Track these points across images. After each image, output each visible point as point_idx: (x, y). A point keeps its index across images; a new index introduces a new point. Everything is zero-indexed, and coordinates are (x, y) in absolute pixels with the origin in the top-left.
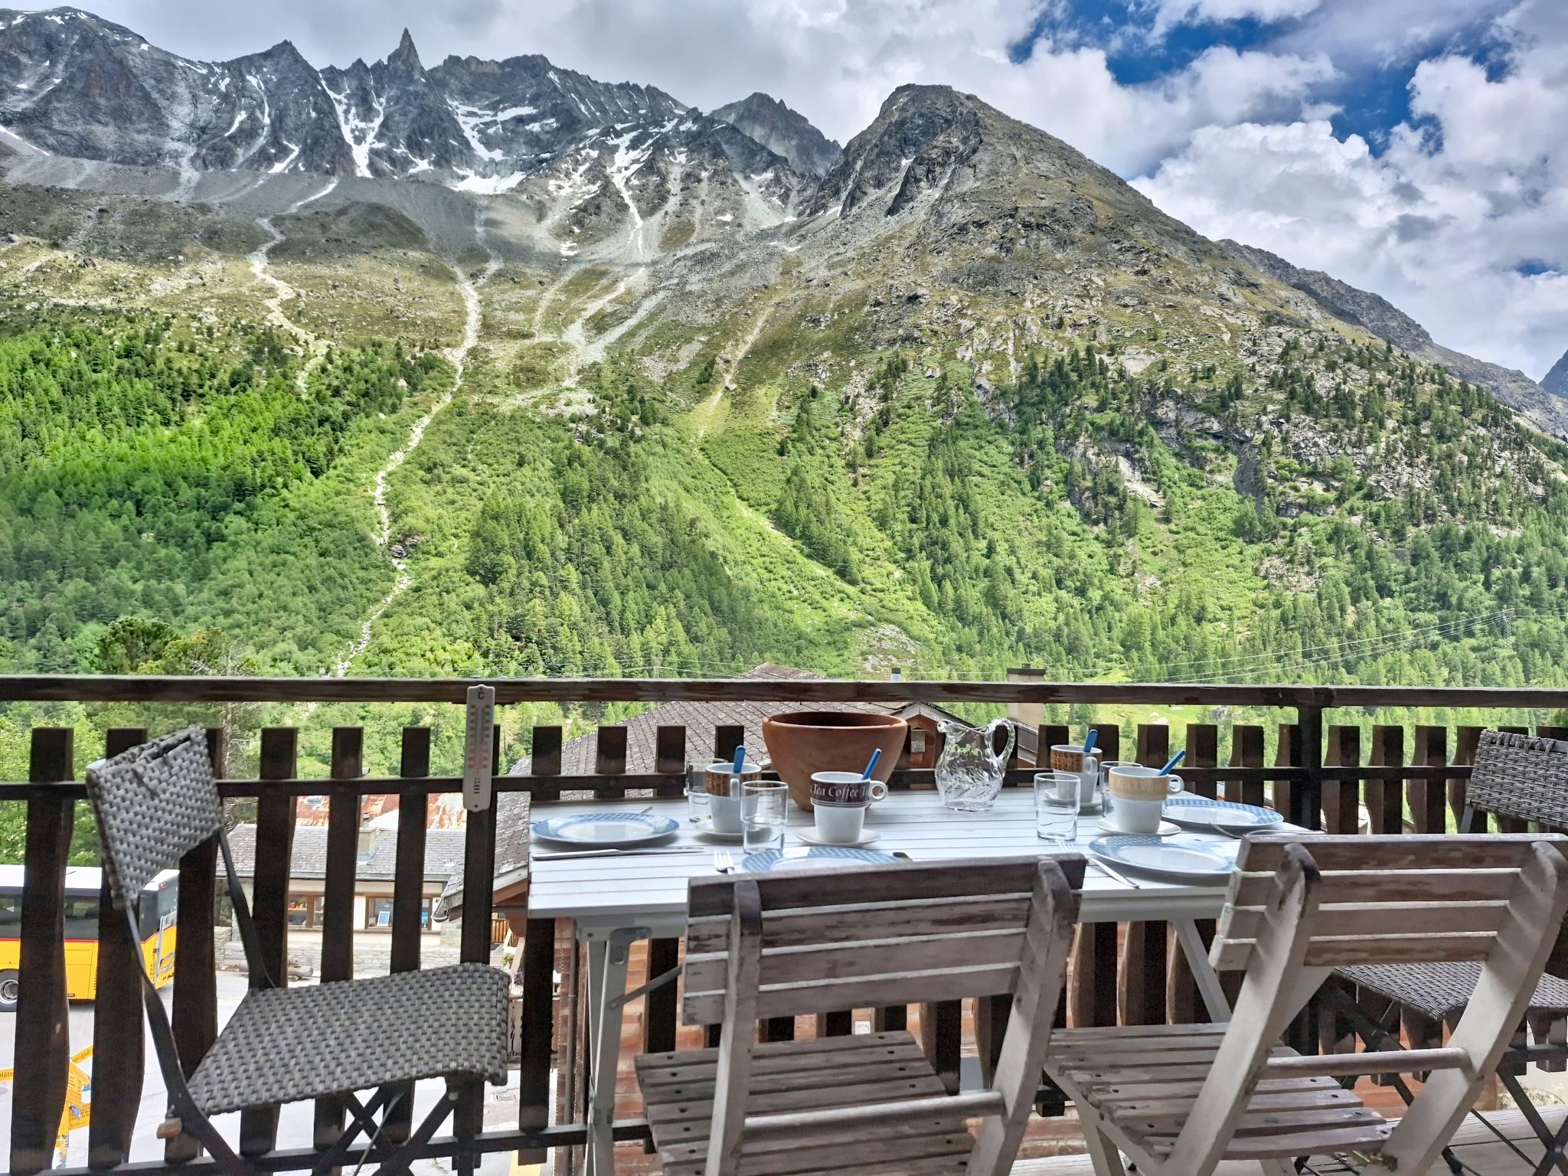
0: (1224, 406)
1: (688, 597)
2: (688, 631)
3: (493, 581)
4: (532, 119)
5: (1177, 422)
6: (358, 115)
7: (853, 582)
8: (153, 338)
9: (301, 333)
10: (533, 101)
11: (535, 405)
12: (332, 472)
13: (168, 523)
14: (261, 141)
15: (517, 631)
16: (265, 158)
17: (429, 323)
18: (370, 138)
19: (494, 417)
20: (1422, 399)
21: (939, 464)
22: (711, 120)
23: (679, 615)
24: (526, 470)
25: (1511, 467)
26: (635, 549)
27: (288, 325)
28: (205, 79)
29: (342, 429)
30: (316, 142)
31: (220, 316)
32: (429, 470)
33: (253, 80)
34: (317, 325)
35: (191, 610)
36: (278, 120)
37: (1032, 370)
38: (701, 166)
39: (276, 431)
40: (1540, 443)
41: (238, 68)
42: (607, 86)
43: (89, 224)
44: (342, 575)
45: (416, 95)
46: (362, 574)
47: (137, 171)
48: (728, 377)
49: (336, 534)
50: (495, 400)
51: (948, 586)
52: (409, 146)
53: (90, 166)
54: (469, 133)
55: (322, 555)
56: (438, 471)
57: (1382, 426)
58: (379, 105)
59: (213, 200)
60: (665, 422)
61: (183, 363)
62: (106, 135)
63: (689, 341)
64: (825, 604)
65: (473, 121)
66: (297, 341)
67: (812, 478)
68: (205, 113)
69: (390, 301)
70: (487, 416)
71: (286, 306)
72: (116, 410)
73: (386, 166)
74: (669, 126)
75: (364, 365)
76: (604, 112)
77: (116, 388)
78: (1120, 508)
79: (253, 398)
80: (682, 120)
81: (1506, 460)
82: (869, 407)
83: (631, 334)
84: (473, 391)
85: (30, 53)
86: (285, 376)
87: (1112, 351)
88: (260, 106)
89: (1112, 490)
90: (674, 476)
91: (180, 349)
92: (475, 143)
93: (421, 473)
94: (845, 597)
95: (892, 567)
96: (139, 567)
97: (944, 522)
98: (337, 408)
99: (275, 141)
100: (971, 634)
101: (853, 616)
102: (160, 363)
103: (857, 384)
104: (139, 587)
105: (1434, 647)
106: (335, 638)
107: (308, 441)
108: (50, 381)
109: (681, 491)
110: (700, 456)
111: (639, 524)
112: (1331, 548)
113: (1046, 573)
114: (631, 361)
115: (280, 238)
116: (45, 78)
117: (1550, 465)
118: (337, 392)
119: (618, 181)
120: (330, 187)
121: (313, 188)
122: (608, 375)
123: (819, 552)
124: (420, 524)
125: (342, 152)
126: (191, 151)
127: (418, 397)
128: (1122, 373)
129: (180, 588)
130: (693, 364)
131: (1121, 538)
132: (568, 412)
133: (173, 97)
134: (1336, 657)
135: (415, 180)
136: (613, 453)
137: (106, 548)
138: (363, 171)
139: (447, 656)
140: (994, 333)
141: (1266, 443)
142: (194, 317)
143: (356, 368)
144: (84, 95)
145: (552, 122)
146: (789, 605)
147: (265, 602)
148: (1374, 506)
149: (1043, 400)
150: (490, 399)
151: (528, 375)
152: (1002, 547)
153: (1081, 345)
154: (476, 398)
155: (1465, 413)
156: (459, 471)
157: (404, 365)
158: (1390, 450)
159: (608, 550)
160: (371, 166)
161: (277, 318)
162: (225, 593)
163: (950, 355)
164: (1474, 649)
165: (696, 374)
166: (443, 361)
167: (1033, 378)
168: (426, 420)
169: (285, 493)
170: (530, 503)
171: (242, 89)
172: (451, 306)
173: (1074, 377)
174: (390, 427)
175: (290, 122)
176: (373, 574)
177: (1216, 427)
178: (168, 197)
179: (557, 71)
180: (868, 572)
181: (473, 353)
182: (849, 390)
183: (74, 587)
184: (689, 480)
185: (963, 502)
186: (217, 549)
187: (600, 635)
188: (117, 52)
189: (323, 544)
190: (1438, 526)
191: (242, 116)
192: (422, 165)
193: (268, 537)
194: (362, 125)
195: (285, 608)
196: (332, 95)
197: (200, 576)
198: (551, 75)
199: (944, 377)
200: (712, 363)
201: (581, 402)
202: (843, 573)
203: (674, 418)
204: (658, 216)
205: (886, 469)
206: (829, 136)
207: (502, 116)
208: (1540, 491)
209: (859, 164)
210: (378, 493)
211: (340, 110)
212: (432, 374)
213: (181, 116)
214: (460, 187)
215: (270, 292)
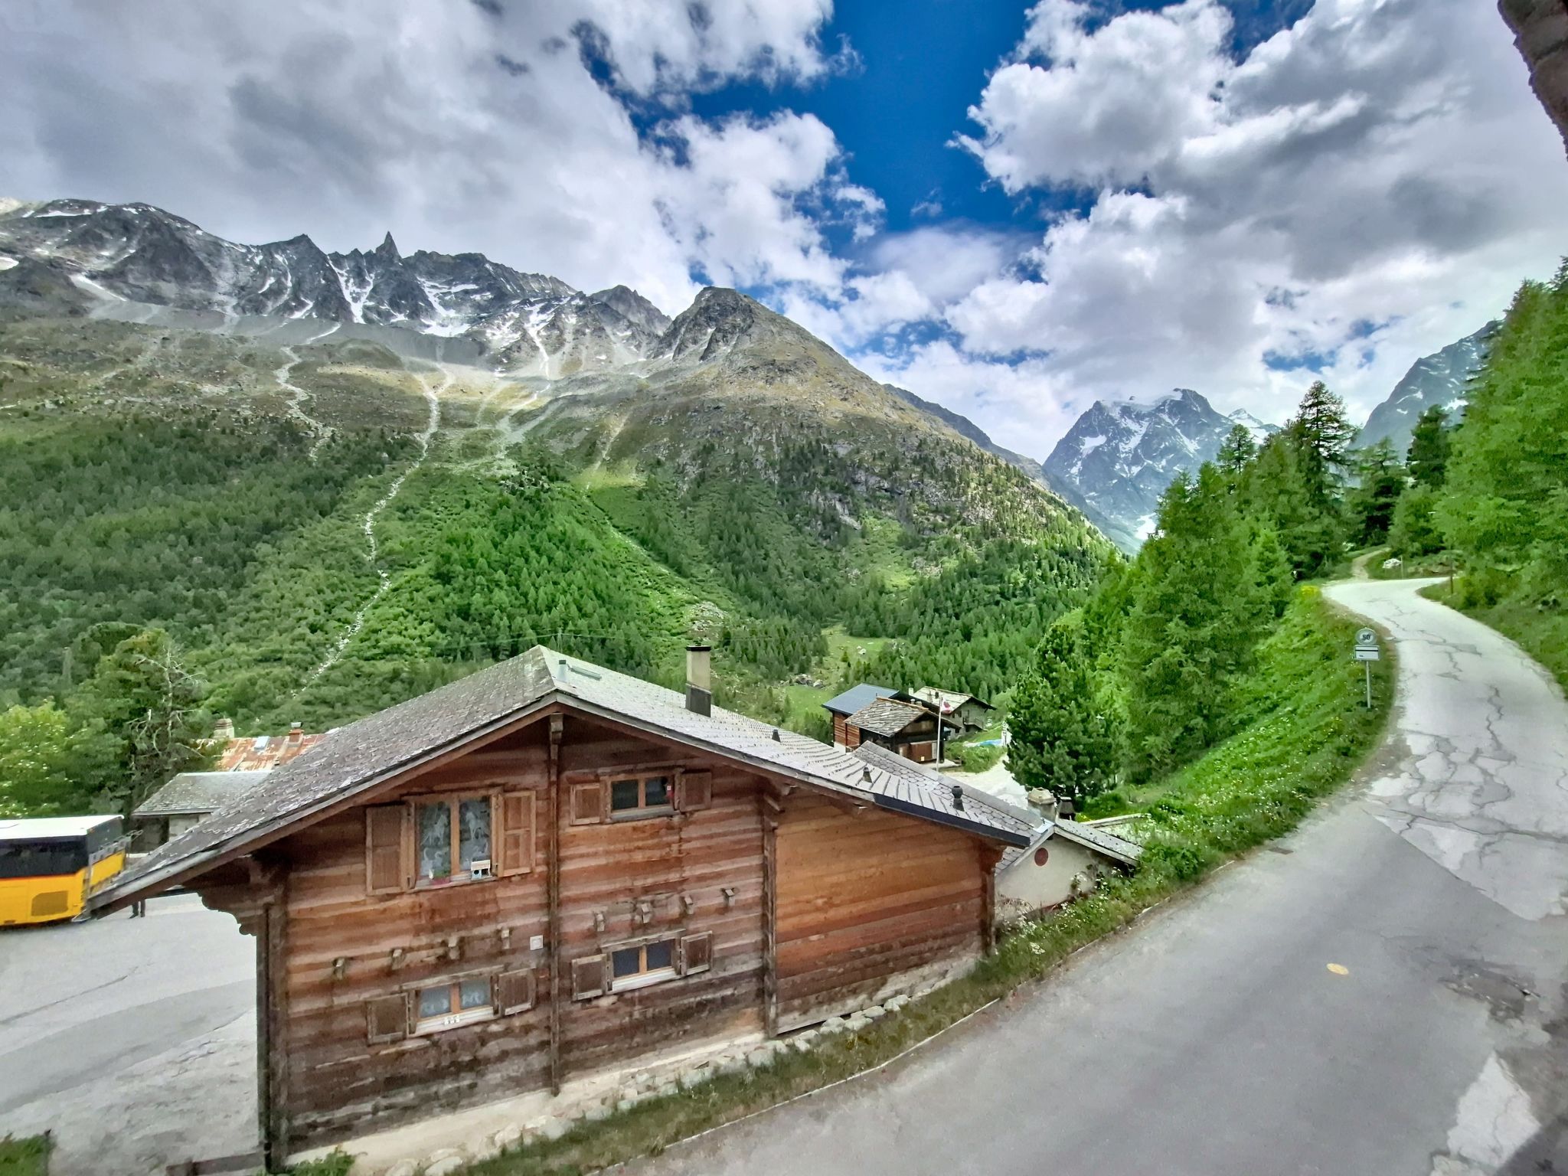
0: (890, 474)
1: (580, 589)
2: (580, 609)
3: (449, 583)
4: (475, 292)
5: (866, 482)
6: (355, 284)
7: (686, 577)
8: (203, 425)
9: (313, 422)
10: (475, 281)
11: (477, 470)
12: (334, 514)
13: (214, 550)
14: (286, 297)
15: (464, 613)
16: (287, 308)
17: (404, 418)
18: (363, 298)
19: (449, 477)
20: (987, 472)
21: (735, 505)
22: (592, 299)
23: (575, 600)
24: (471, 511)
25: (1031, 509)
26: (544, 560)
27: (303, 417)
28: (244, 256)
29: (342, 486)
30: (325, 299)
31: (254, 411)
32: (404, 512)
33: (280, 258)
34: (325, 418)
35: (230, 608)
36: (298, 286)
37: (787, 452)
38: (586, 325)
39: (293, 488)
40: (1044, 496)
41: (268, 249)
42: (524, 275)
43: (155, 348)
44: (342, 582)
45: (396, 273)
46: (356, 580)
47: (193, 313)
48: (604, 453)
49: (338, 555)
50: (450, 466)
51: (742, 577)
52: (391, 305)
53: (156, 309)
54: (432, 299)
55: (329, 568)
56: (410, 512)
57: (969, 486)
58: (370, 278)
59: (249, 334)
60: (563, 480)
61: (225, 442)
62: (169, 289)
63: (579, 430)
64: (668, 590)
65: (435, 291)
66: (310, 428)
67: (659, 513)
68: (244, 277)
69: (377, 402)
70: (444, 477)
71: (301, 404)
72: (173, 473)
73: (375, 317)
74: (565, 301)
75: (357, 443)
76: (522, 290)
77: (174, 458)
78: (838, 529)
79: (277, 466)
80: (573, 298)
81: (1028, 504)
82: (693, 471)
83: (541, 425)
84: (434, 460)
85: (112, 232)
86: (301, 451)
87: (830, 442)
88: (285, 275)
89: (833, 520)
90: (570, 513)
91: (223, 432)
92: (436, 305)
93: (399, 514)
94: (680, 586)
95: (708, 567)
96: (191, 579)
97: (738, 539)
98: (339, 471)
99: (295, 296)
100: (756, 606)
101: (686, 597)
102: (208, 443)
103: (685, 457)
104: (191, 594)
105: (997, 603)
106: (337, 624)
107: (316, 493)
108: (123, 452)
109: (574, 521)
110: (587, 501)
111: (547, 545)
112: (946, 552)
113: (799, 569)
114: (542, 442)
115: (297, 360)
116: (123, 249)
117: (1049, 507)
118: (338, 462)
119: (532, 332)
120: (335, 329)
121: (322, 329)
122: (526, 451)
123: (664, 559)
124: (398, 547)
125: (343, 308)
126: (234, 301)
127: (396, 464)
128: (836, 455)
129: (222, 594)
130: (582, 444)
131: (839, 547)
132: (500, 473)
133: (220, 266)
134: (950, 611)
135: (395, 326)
136: (529, 499)
137: (165, 568)
138: (358, 318)
139: (417, 633)
140: (764, 429)
141: (911, 494)
142: (234, 411)
143: (353, 446)
144: (152, 262)
145: (489, 295)
146: (646, 592)
147: (286, 601)
148: (967, 529)
149: (793, 469)
150: (446, 465)
151: (472, 450)
152: (772, 554)
153: (813, 438)
154: (437, 465)
155: (1008, 480)
156: (425, 512)
157: (387, 444)
158: (973, 498)
159: (527, 561)
160: (364, 316)
161: (295, 412)
162: (257, 596)
163: (740, 441)
164: (1017, 604)
165: (584, 450)
166: (415, 441)
167: (787, 456)
168: (402, 479)
169: (300, 528)
170: (474, 532)
171: (272, 263)
172: (420, 406)
173: (810, 455)
174: (376, 483)
175: (307, 286)
176: (364, 580)
177: (886, 486)
178: (216, 331)
179: (491, 264)
180: (694, 571)
181: (434, 436)
182: (680, 461)
183: (141, 595)
184: (581, 518)
185: (749, 527)
186: (250, 567)
187: (522, 615)
188: (178, 235)
189: (328, 562)
190: (997, 539)
191: (271, 281)
192: (400, 318)
193: (288, 558)
194: (358, 290)
195: (301, 605)
196: (336, 270)
197: (238, 585)
198: (487, 266)
199: (736, 454)
200: (594, 444)
201: (508, 467)
202: (680, 572)
203: (569, 478)
204: (559, 355)
205: (704, 509)
206: (665, 313)
207: (454, 290)
208: (1044, 520)
209: (683, 330)
210: (368, 528)
211: (342, 280)
212: (407, 449)
213: (225, 279)
214: (428, 331)
215: (291, 395)
